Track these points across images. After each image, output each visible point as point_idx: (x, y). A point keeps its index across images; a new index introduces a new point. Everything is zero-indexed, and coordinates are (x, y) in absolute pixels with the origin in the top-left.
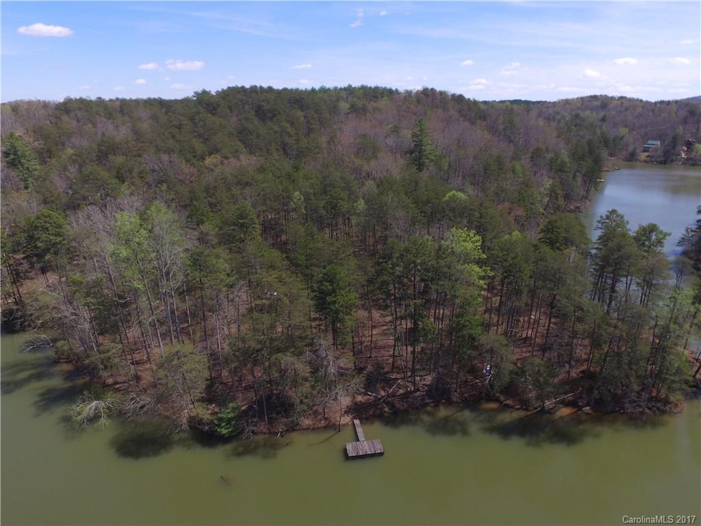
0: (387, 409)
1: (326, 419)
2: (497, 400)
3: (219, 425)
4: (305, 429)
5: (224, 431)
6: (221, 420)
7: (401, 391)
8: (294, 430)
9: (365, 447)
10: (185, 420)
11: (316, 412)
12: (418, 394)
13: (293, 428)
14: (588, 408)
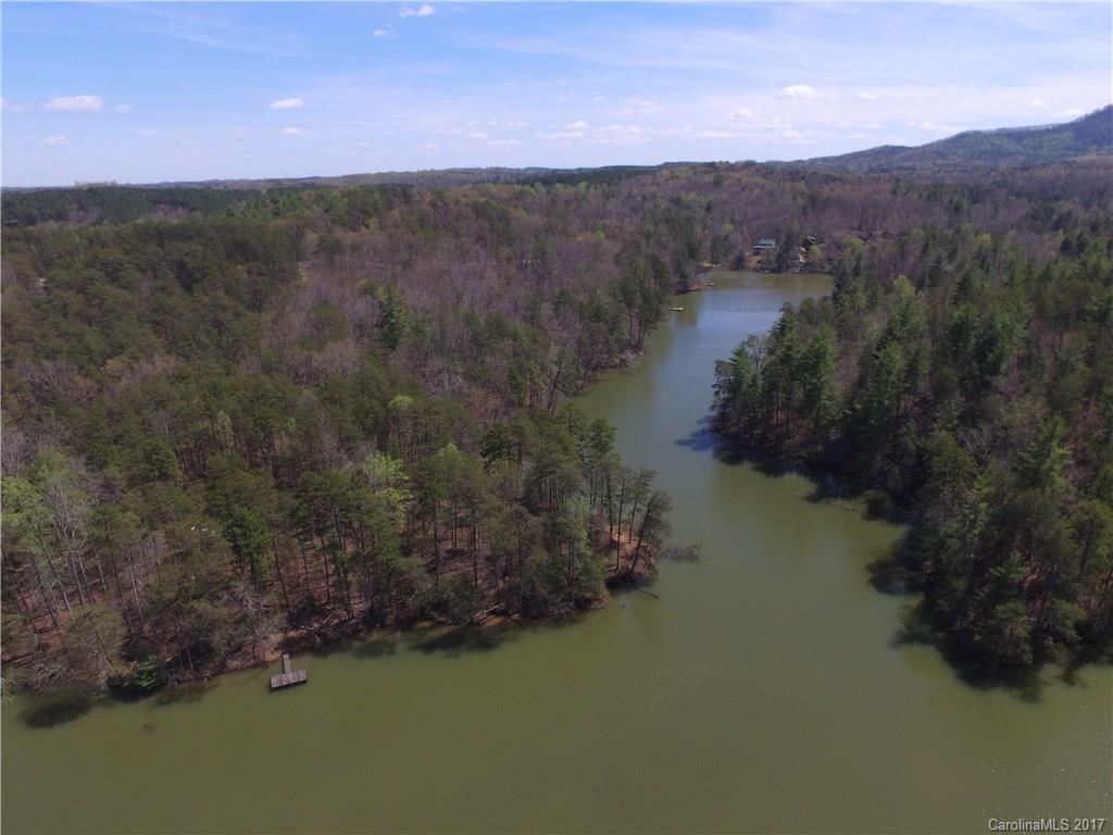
0: (319, 641)
1: (255, 658)
2: (432, 618)
3: (139, 679)
4: (233, 670)
5: (145, 684)
6: (141, 673)
7: (336, 621)
8: (222, 673)
9: (290, 678)
10: (103, 681)
11: (245, 653)
12: (354, 621)
13: (221, 670)
14: (516, 615)
